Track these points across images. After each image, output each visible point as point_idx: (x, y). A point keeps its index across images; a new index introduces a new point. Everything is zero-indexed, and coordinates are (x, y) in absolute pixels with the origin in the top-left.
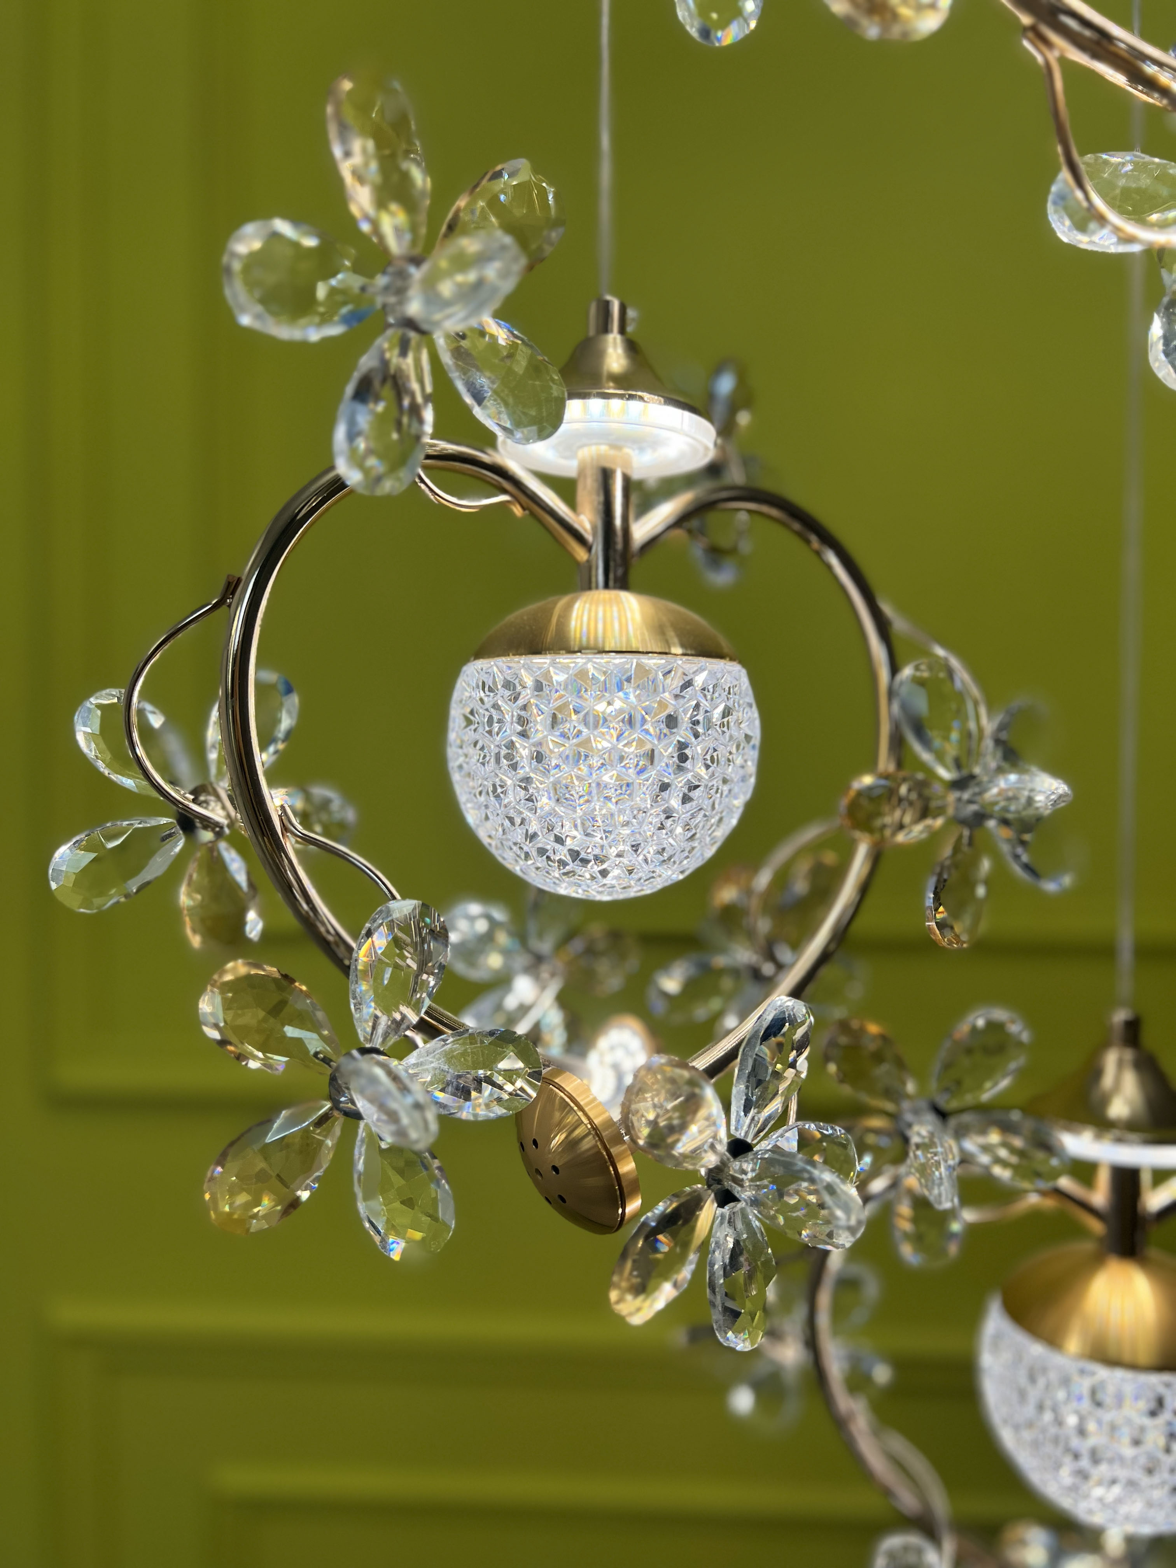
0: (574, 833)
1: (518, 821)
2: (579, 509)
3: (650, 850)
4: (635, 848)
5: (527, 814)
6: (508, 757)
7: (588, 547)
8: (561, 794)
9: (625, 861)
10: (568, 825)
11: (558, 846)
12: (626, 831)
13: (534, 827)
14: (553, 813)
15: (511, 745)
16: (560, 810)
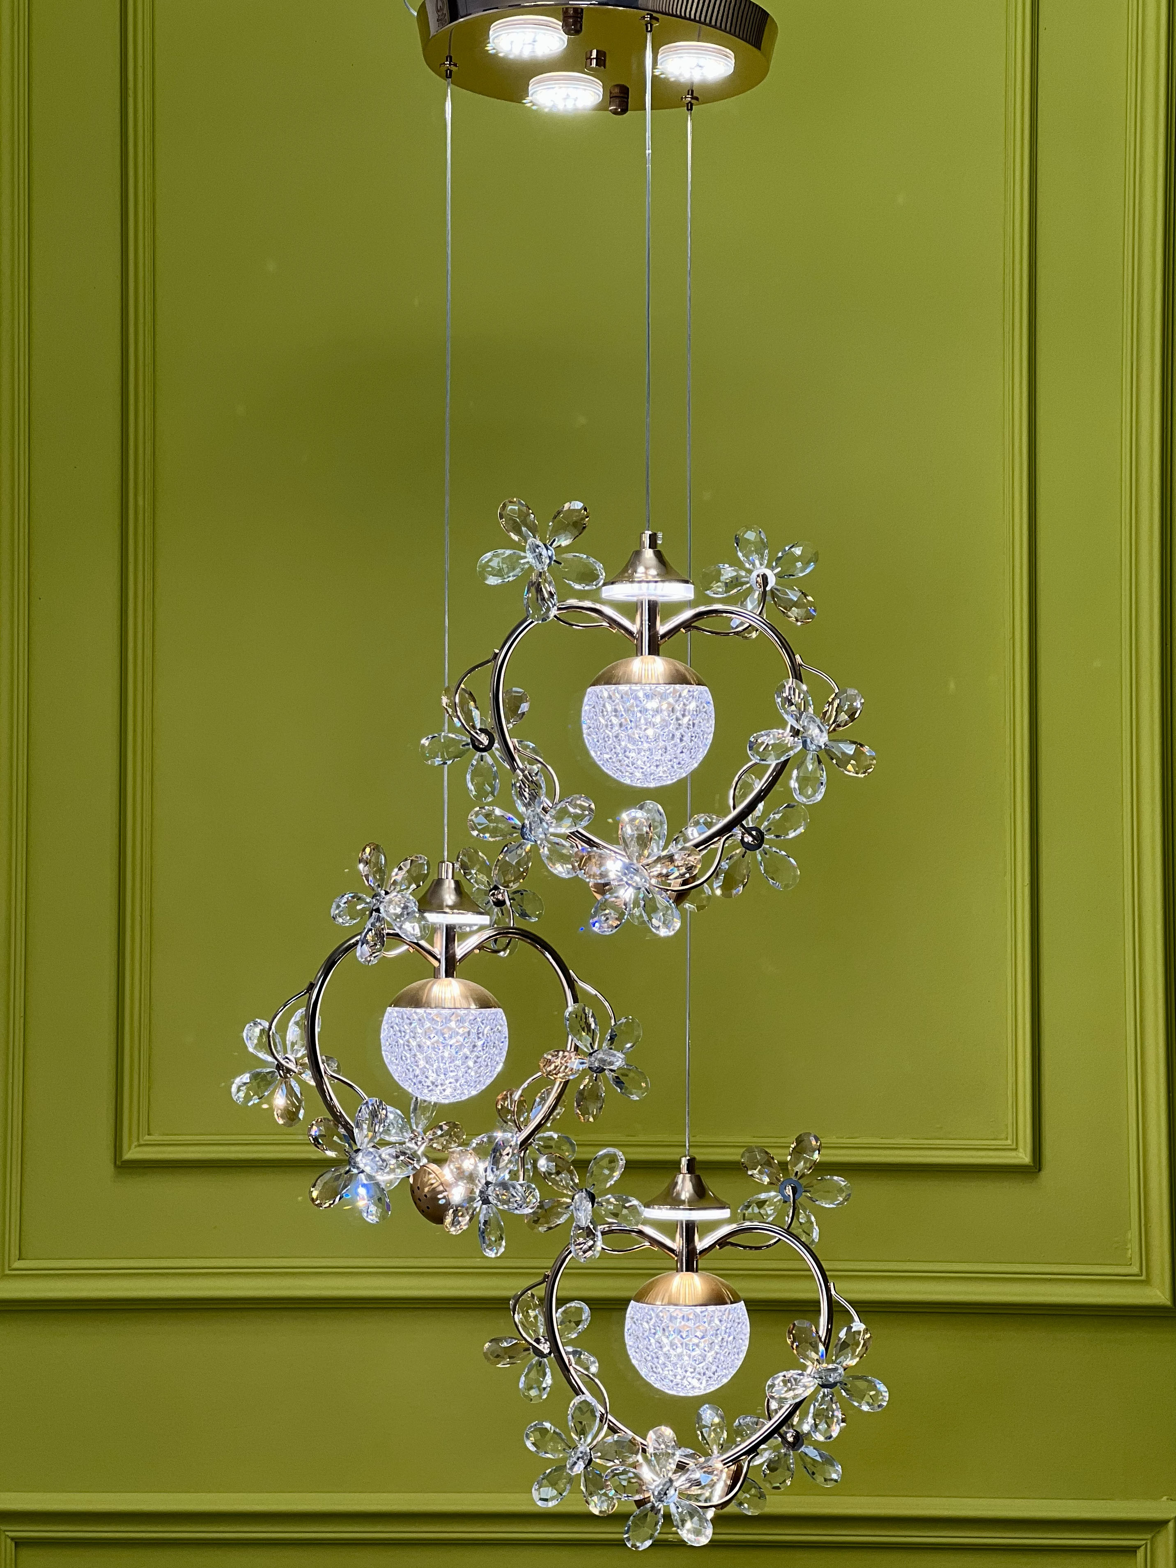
0: (433, 1075)
1: (411, 1070)
2: (435, 945)
3: (462, 1081)
4: (457, 1081)
5: (415, 1067)
6: (408, 1046)
7: (439, 960)
8: (428, 1060)
9: (452, 1085)
10: (430, 1071)
11: (426, 1080)
12: (452, 1074)
13: (417, 1072)
14: (425, 1067)
15: (408, 1041)
16: (427, 1066)
